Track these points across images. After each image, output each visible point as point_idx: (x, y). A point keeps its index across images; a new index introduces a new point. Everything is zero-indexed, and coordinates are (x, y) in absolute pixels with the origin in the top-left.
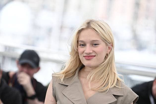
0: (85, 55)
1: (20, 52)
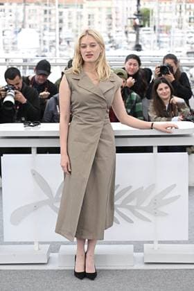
0: (86, 54)
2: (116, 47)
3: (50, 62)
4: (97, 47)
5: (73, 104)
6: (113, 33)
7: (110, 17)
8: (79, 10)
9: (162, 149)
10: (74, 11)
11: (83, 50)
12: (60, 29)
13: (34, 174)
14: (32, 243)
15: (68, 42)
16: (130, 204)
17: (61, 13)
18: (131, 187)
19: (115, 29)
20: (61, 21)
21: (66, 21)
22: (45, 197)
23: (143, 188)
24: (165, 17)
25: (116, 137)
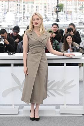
0: (35, 23)
1: (14, 26)
2: (48, 20)
3: (19, 27)
4: (40, 20)
5: (29, 45)
6: (47, 14)
7: (46, 7)
8: (32, 4)
9: (68, 65)
10: (30, 4)
11: (34, 22)
12: (24, 12)
13: (12, 75)
14: (11, 105)
15: (27, 18)
16: (54, 88)
17: (24, 6)
18: (54, 81)
19: (47, 12)
20: (24, 9)
21: (26, 9)
22: (17, 85)
23: (59, 81)
24: (69, 7)
25: (48, 59)
